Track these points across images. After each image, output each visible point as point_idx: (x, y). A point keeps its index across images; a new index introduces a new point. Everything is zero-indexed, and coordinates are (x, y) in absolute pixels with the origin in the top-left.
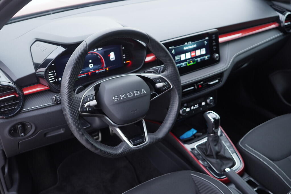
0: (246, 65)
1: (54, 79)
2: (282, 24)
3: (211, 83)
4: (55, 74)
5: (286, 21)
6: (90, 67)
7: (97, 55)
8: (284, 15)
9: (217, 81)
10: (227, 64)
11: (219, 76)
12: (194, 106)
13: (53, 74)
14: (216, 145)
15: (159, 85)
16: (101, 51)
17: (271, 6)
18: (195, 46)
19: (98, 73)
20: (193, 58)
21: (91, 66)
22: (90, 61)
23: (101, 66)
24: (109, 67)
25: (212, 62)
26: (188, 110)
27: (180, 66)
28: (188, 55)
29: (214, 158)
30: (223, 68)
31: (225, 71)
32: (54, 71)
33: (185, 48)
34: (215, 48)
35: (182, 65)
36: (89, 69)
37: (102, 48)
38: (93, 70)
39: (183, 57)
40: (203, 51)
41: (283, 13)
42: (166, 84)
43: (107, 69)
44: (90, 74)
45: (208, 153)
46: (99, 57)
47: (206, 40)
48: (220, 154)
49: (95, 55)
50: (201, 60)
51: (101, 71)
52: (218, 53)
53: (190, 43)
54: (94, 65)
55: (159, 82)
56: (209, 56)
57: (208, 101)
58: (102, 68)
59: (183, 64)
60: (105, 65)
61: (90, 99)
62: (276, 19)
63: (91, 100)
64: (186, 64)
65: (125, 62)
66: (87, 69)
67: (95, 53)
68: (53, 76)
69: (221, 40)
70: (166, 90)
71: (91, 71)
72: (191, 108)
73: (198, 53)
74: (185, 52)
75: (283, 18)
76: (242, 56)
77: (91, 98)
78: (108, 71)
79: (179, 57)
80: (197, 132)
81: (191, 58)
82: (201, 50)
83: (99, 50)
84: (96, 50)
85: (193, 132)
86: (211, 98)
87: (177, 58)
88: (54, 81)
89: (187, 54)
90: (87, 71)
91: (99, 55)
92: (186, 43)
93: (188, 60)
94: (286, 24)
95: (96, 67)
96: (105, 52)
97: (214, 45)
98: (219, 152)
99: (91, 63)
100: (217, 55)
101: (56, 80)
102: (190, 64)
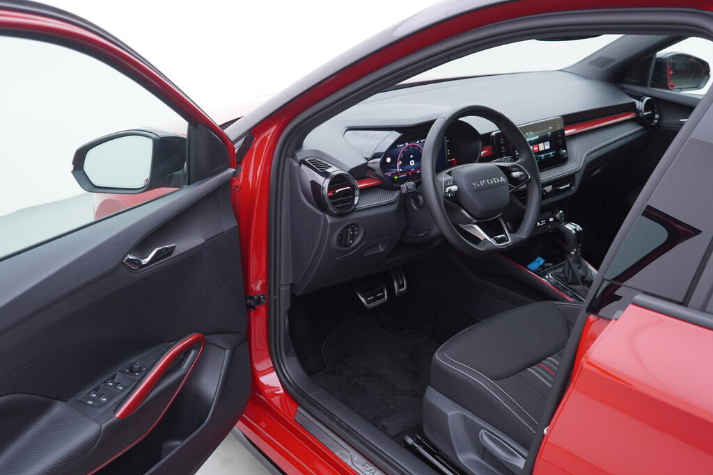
0: (598, 171)
2: (641, 114)
3: (561, 188)
5: (646, 110)
6: (411, 164)
7: (419, 148)
8: (642, 101)
9: (568, 185)
10: (578, 164)
11: (570, 178)
14: (579, 268)
15: (516, 174)
17: (621, 90)
18: (537, 137)
19: (418, 173)
20: (537, 153)
22: (412, 156)
25: (560, 160)
29: (579, 284)
30: (574, 168)
31: (577, 172)
34: (561, 142)
36: (410, 167)
37: (424, 140)
40: (547, 145)
41: (640, 98)
42: (523, 173)
44: (410, 174)
45: (570, 280)
46: (421, 152)
47: (550, 131)
48: (586, 279)
50: (544, 157)
52: (565, 149)
53: (532, 133)
54: (414, 162)
55: (516, 171)
56: (554, 152)
57: (558, 216)
62: (632, 107)
63: (451, 185)
66: (407, 167)
67: (417, 146)
69: (568, 132)
70: (523, 181)
71: (411, 170)
73: (541, 147)
75: (640, 105)
76: (595, 155)
77: (451, 183)
80: (545, 262)
82: (545, 143)
83: (422, 142)
84: (418, 141)
85: (539, 263)
86: (561, 212)
90: (408, 169)
92: (527, 133)
94: (646, 113)
95: (417, 165)
97: (559, 138)
99: (412, 159)
100: (564, 151)
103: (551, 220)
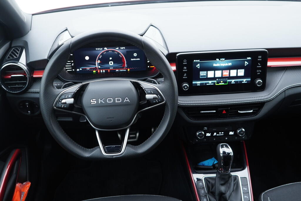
1: (71, 68)
4: (73, 64)
7: (119, 54)
11: (258, 105)
12: (218, 133)
13: (70, 64)
14: (222, 185)
15: (150, 96)
16: (124, 50)
18: (230, 64)
19: (118, 71)
20: (226, 78)
21: (111, 63)
22: (111, 58)
23: (121, 65)
24: (131, 68)
25: (251, 88)
26: (208, 135)
27: (206, 83)
28: (218, 74)
32: (72, 61)
33: (215, 65)
34: (259, 72)
35: (208, 83)
36: (109, 66)
37: (124, 48)
38: (112, 68)
39: (211, 74)
40: (241, 72)
42: (158, 96)
43: (129, 70)
44: (109, 71)
46: (121, 57)
47: (248, 61)
48: (224, 196)
49: (117, 53)
50: (236, 82)
51: (122, 70)
52: (263, 79)
53: (224, 59)
54: (114, 63)
55: (151, 93)
56: (249, 79)
57: (238, 132)
58: (123, 68)
59: (210, 82)
60: (126, 65)
61: (68, 96)
63: (68, 98)
64: (214, 83)
65: (148, 67)
66: (106, 66)
67: (116, 52)
68: (71, 66)
69: (270, 64)
70: (156, 103)
71: (110, 68)
72: (212, 134)
73: (233, 73)
74: (215, 69)
77: (70, 96)
78: (128, 72)
79: (206, 73)
81: (222, 77)
82: (239, 70)
83: (121, 49)
84: (118, 48)
85: (214, 161)
87: (202, 74)
88: (71, 70)
89: (216, 72)
90: (107, 67)
91: (121, 54)
92: (218, 60)
93: (217, 79)
95: (116, 65)
96: (127, 51)
97: (259, 69)
98: (224, 194)
99: (111, 60)
101: (73, 70)
102: (220, 84)
103: (231, 133)
